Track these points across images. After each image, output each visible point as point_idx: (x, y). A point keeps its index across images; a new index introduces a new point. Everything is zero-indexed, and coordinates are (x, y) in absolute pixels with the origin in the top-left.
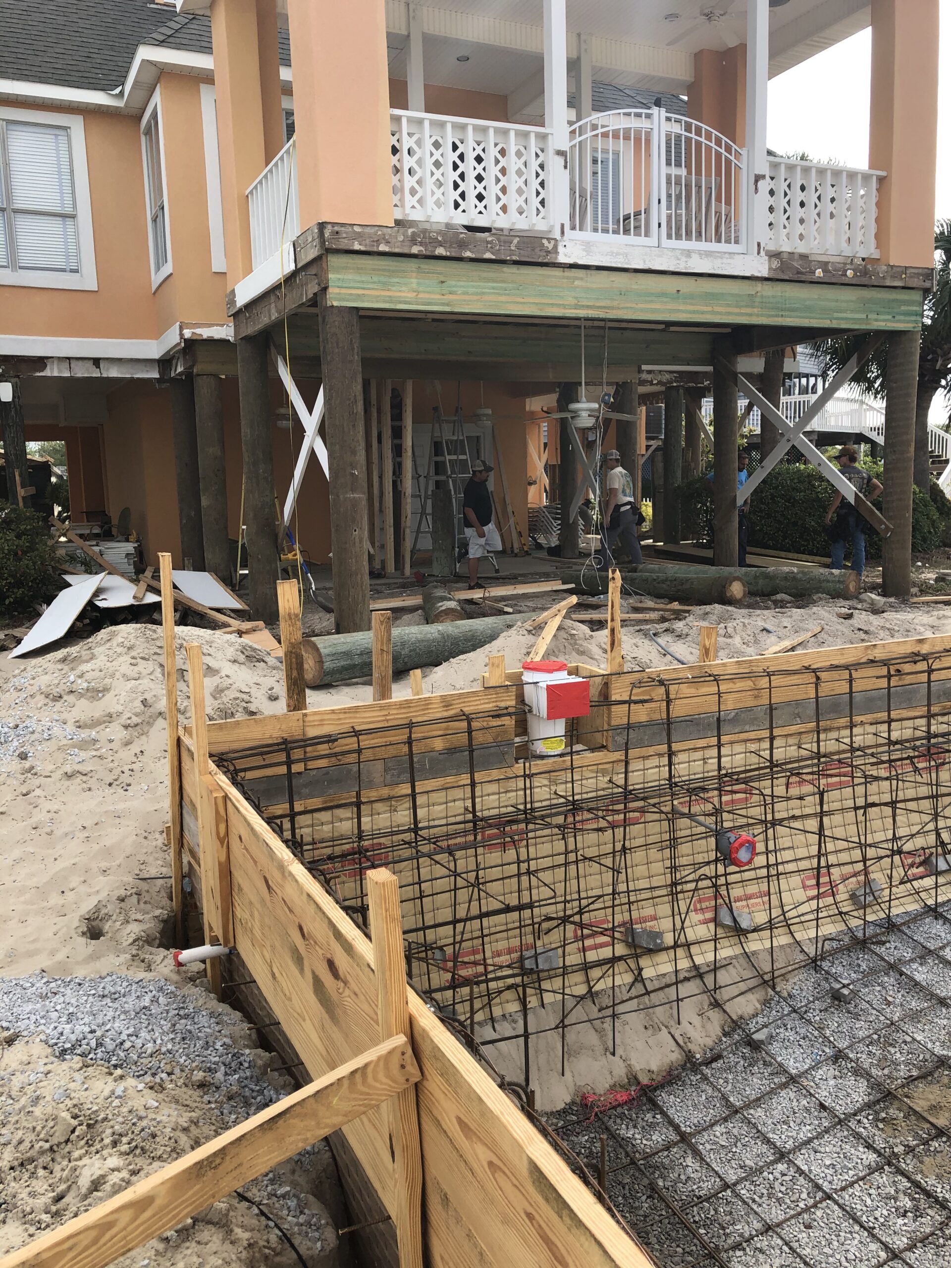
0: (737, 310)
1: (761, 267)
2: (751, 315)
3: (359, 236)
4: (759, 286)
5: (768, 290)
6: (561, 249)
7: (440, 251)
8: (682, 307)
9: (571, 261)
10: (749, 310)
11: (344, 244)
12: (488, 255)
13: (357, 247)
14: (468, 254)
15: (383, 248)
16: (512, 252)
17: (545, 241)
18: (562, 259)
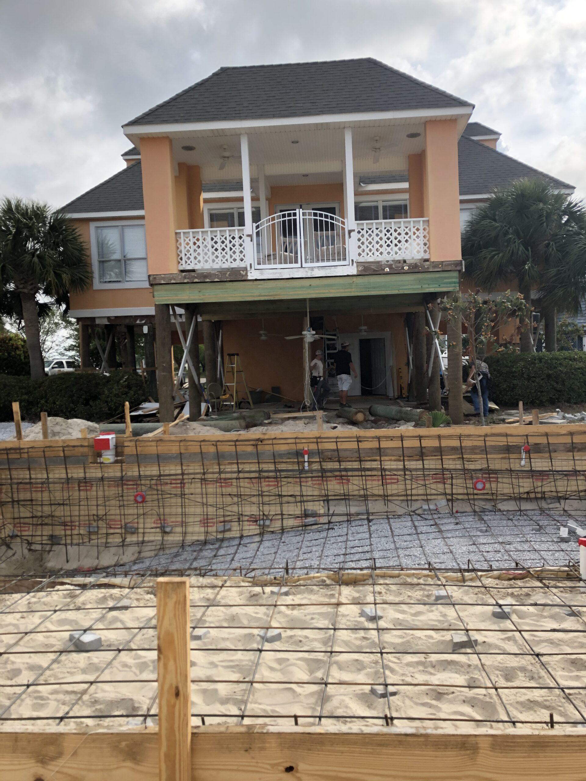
0: (343, 291)
1: (353, 270)
2: (351, 292)
3: (163, 279)
4: (355, 279)
5: (360, 280)
6: (249, 274)
7: (196, 280)
8: (312, 292)
9: (254, 278)
10: (349, 290)
11: (157, 282)
12: (216, 280)
13: (163, 282)
14: (208, 280)
15: (173, 281)
16: (227, 278)
17: (242, 272)
18: (249, 278)
